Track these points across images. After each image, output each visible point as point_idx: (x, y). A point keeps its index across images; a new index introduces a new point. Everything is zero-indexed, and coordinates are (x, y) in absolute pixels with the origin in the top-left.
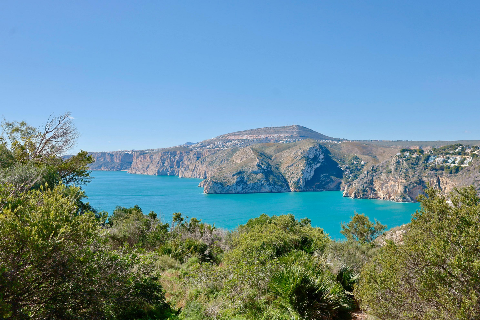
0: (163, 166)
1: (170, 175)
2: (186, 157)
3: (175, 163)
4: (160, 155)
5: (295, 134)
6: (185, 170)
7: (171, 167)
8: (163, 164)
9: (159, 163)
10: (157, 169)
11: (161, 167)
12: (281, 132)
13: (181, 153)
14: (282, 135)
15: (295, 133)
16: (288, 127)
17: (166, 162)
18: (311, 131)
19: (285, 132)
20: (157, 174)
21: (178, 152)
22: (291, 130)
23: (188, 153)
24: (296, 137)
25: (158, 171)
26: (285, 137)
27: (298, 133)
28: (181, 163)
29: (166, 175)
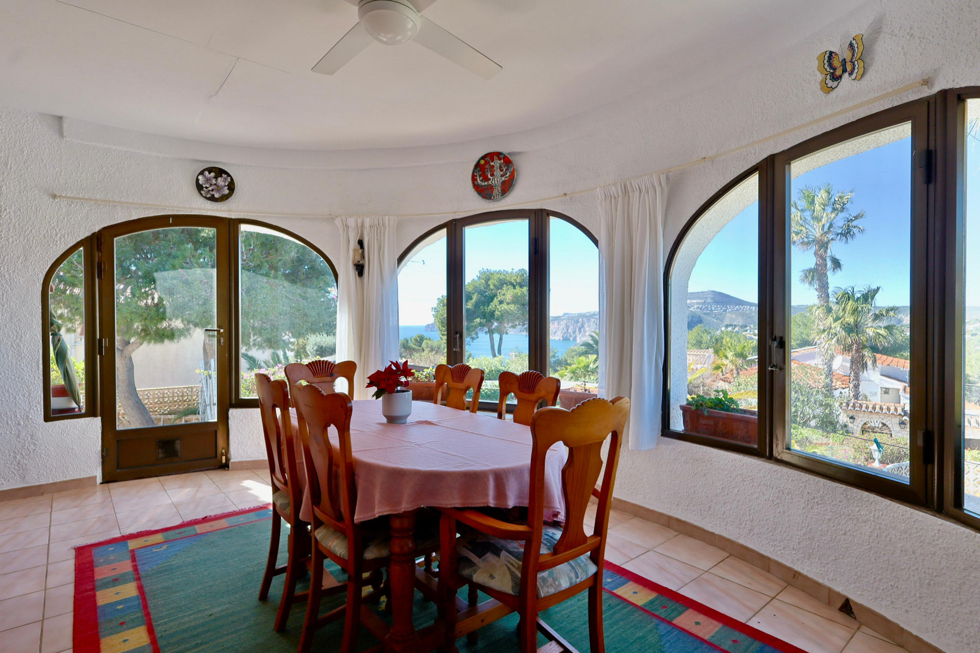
0: (567, 331)
1: (573, 340)
2: (587, 324)
3: (577, 329)
4: (565, 322)
5: (709, 301)
6: (582, 336)
7: (574, 332)
8: (568, 330)
9: (564, 329)
10: (562, 335)
11: (565, 333)
12: (694, 299)
13: (582, 320)
14: (695, 301)
15: (709, 299)
16: (703, 292)
17: (570, 328)
18: (728, 296)
19: (700, 298)
20: (561, 339)
21: (581, 320)
22: (706, 296)
23: (589, 320)
24: (709, 303)
25: (563, 337)
26: (698, 303)
27: (712, 299)
28: (582, 329)
29: (570, 340)
